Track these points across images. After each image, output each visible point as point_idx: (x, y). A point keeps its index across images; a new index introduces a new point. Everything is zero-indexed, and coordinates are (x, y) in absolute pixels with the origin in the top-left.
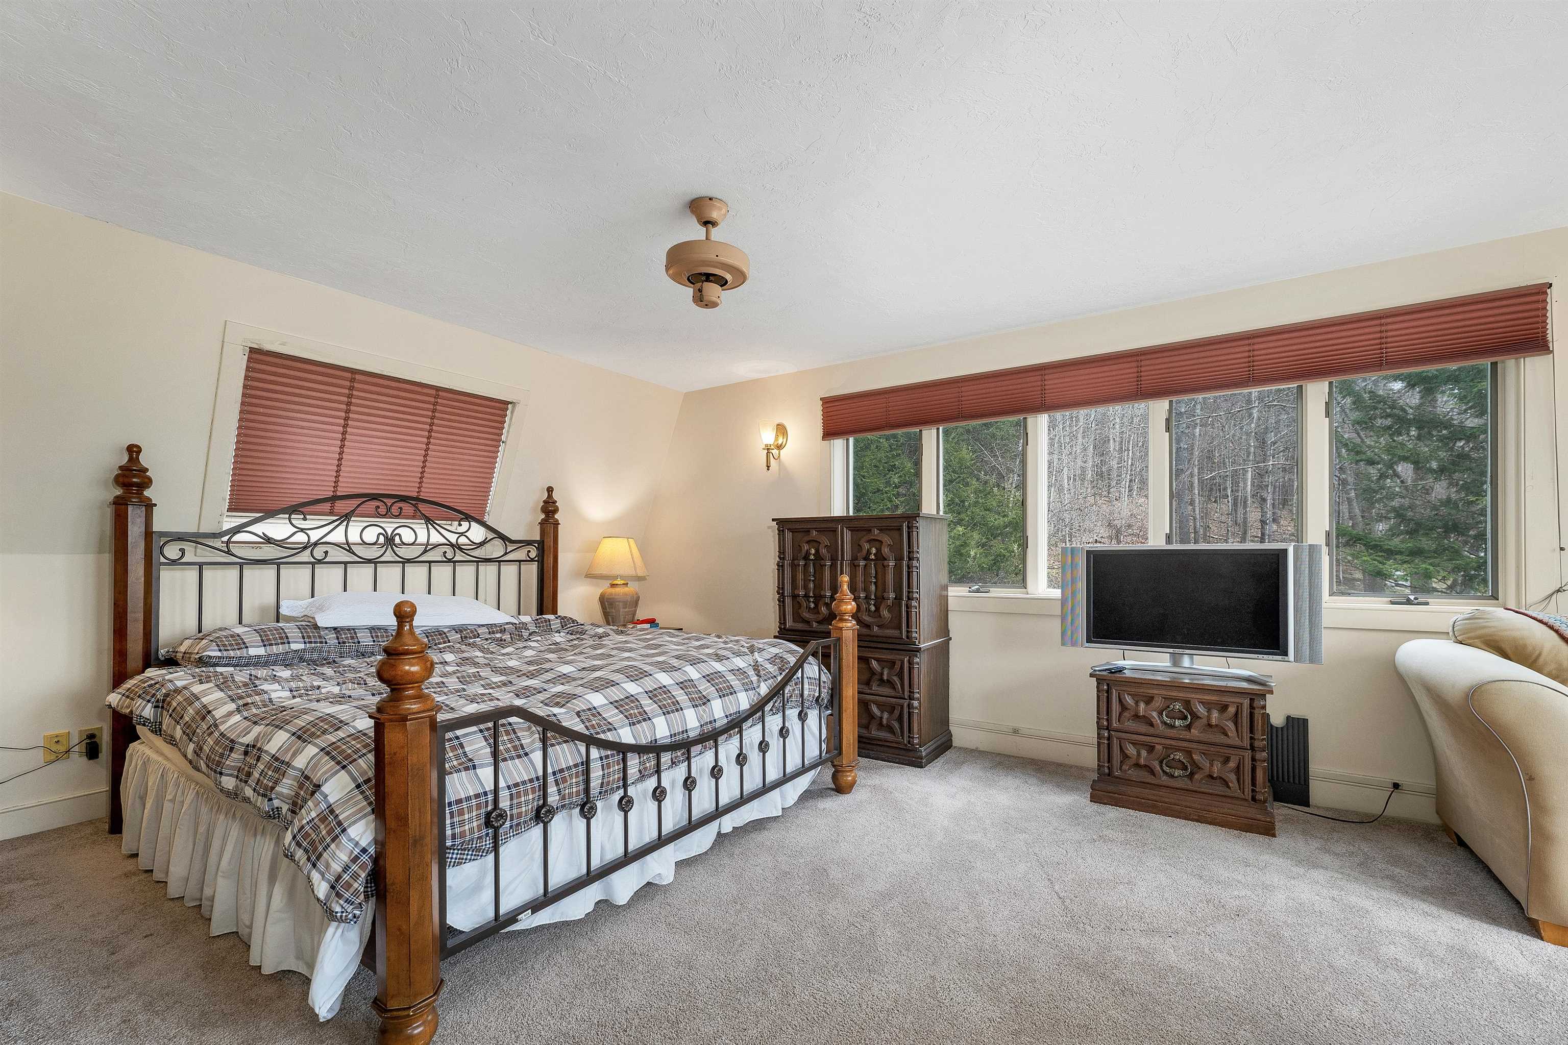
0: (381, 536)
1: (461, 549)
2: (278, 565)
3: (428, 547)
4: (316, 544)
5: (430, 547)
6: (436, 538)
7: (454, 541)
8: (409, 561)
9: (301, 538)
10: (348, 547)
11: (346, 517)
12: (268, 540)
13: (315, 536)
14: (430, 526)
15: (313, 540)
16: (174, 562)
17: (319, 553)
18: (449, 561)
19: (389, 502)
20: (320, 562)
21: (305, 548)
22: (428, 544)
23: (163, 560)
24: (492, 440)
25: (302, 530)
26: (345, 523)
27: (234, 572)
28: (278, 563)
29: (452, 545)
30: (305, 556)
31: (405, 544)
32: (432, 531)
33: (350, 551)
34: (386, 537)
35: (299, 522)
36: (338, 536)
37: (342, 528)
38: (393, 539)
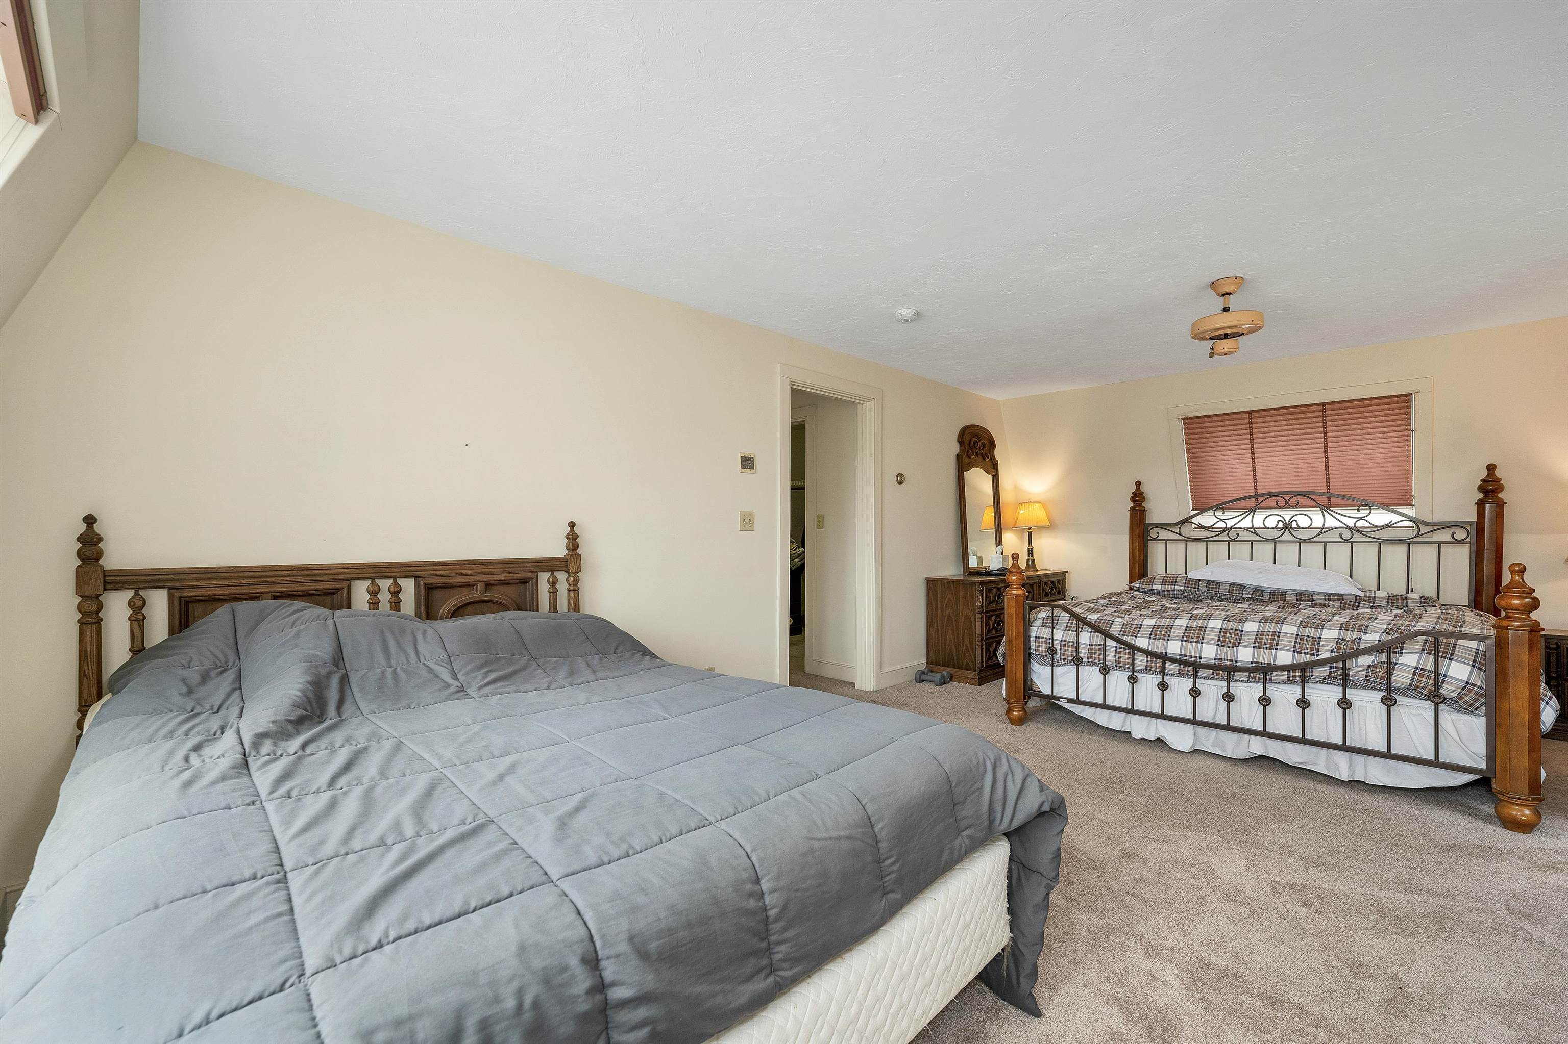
0: (1280, 523)
1: (1358, 531)
2: (1207, 542)
3: (1323, 530)
4: (1231, 528)
5: (1324, 530)
6: (1331, 522)
7: (1352, 525)
8: (1304, 540)
9: (1221, 525)
10: (1254, 531)
11: (1252, 510)
12: (1201, 527)
13: (1230, 523)
14: (1324, 512)
15: (1229, 526)
16: (1154, 539)
17: (1233, 535)
18: (1346, 541)
19: (1287, 497)
20: (1233, 540)
21: (1224, 531)
22: (1323, 528)
23: (1150, 538)
24: (1404, 425)
25: (1222, 520)
26: (1252, 513)
27: (1183, 545)
28: (1206, 540)
29: (1349, 528)
30: (1224, 537)
31: (1300, 528)
32: (1327, 515)
33: (1255, 533)
34: (1284, 524)
35: (1219, 514)
36: (1246, 523)
37: (1250, 517)
38: (1290, 523)
